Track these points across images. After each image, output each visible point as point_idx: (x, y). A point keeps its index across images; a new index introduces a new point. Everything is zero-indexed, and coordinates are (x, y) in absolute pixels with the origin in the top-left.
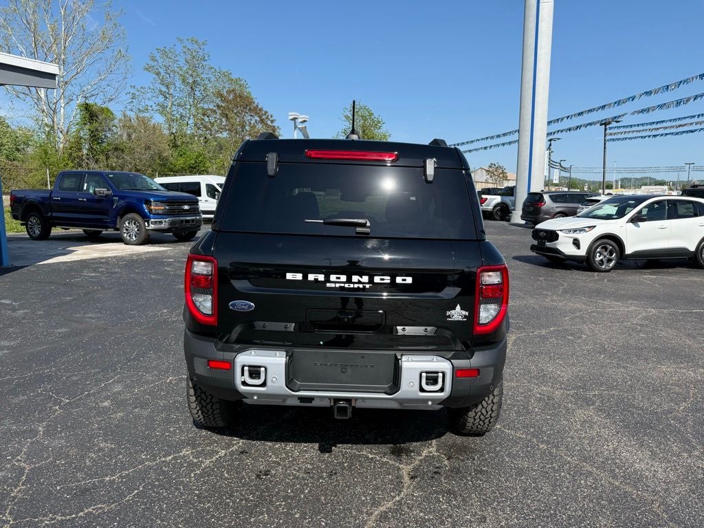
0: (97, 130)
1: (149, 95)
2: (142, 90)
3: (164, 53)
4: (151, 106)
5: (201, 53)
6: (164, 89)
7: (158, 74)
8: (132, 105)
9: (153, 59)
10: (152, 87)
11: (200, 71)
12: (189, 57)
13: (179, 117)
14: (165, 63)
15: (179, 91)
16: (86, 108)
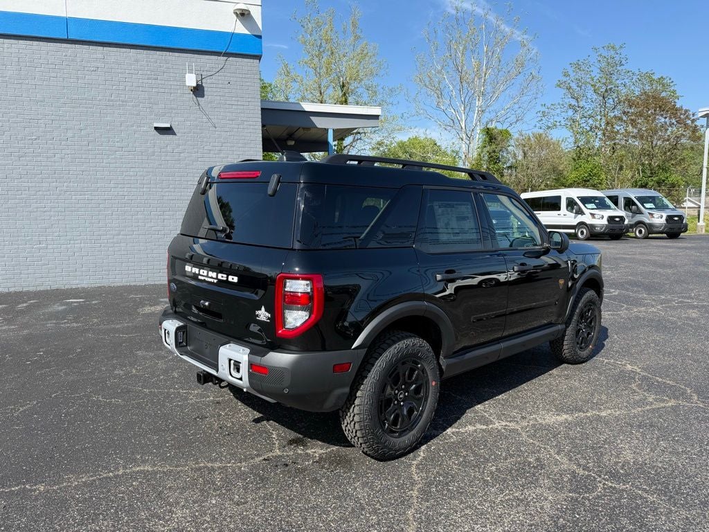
0: (494, 152)
1: (558, 111)
2: (552, 107)
3: (578, 66)
4: (560, 122)
5: (617, 58)
6: (573, 102)
7: (569, 88)
8: (541, 123)
9: (566, 75)
10: (561, 103)
11: (615, 77)
12: (604, 64)
13: (589, 129)
14: (577, 77)
15: (591, 101)
16: (487, 132)
